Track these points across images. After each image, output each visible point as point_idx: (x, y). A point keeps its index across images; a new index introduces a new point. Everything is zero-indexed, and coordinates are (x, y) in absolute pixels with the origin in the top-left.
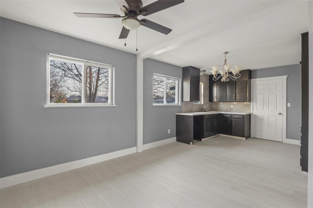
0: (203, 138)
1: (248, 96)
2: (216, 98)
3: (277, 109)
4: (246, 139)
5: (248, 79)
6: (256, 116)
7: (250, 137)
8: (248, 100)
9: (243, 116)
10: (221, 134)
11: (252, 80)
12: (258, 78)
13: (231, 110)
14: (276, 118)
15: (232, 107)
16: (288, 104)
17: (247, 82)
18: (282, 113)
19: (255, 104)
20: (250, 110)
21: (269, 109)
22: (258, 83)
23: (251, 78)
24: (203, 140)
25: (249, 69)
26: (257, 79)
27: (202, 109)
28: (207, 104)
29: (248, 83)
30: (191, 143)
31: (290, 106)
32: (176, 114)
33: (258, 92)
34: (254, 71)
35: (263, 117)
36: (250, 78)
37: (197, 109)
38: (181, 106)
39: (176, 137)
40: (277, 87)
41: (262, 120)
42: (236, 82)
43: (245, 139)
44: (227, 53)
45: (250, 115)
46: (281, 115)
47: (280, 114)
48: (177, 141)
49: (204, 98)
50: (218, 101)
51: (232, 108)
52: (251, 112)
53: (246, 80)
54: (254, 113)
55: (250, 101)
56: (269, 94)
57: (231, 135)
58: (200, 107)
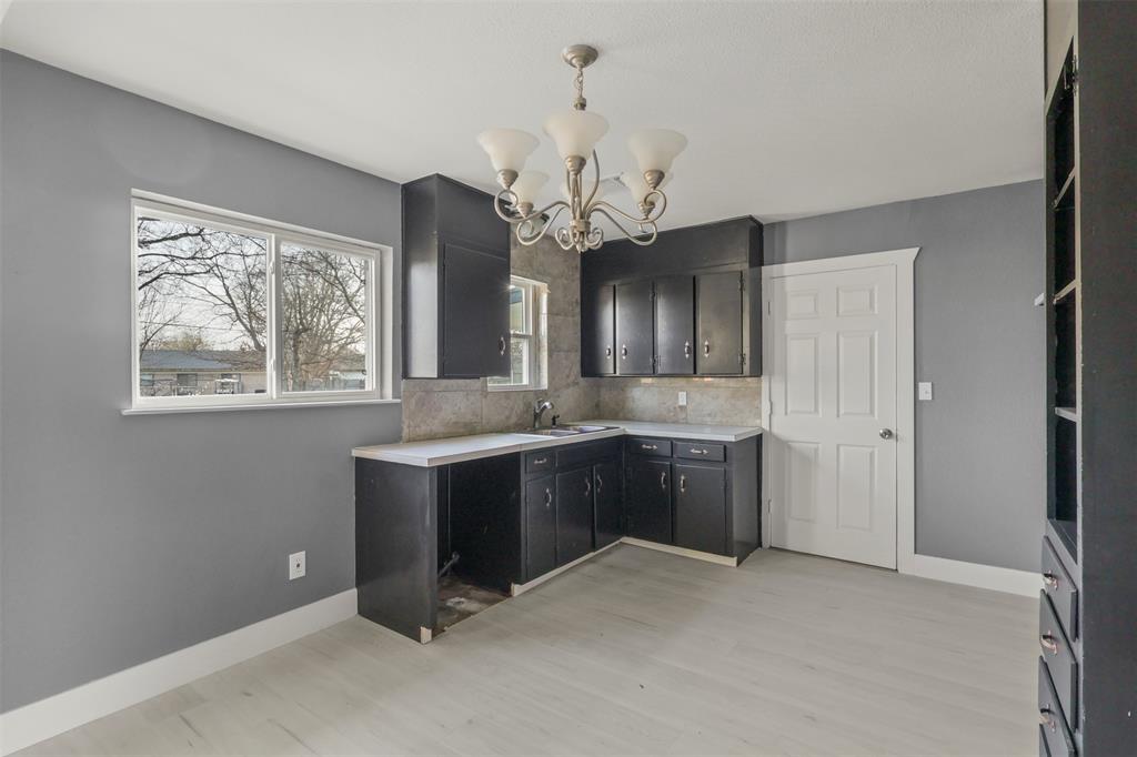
0: (516, 583)
1: (747, 350)
2: (610, 358)
3: (872, 412)
4: (739, 563)
5: (746, 266)
6: (784, 445)
7: (760, 545)
8: (747, 368)
9: (725, 446)
10: (628, 536)
11: (765, 269)
12: (792, 262)
13: (676, 416)
14: (872, 454)
15: (682, 400)
16: (921, 384)
17: (741, 281)
18: (894, 432)
19: (778, 387)
20: (760, 417)
21: (842, 412)
22: (790, 285)
23: (762, 264)
24: (517, 589)
25: (751, 218)
26: (788, 268)
27: (537, 416)
28: (568, 386)
29: (747, 284)
30: (426, 633)
31: (929, 397)
32: (356, 453)
33: (791, 327)
34: (773, 225)
35: (816, 450)
36: (757, 260)
37: (508, 418)
38: (396, 404)
39: (355, 590)
40: (872, 305)
41: (809, 461)
42: (694, 278)
43: (732, 562)
44: (588, 55)
45: (759, 438)
46: (892, 442)
47: (888, 434)
48: (361, 612)
49: (550, 356)
50: (618, 374)
51: (681, 407)
52: (765, 426)
53: (738, 267)
54: (775, 430)
55: (757, 371)
56: (841, 339)
57: (673, 542)
58: (528, 405)
